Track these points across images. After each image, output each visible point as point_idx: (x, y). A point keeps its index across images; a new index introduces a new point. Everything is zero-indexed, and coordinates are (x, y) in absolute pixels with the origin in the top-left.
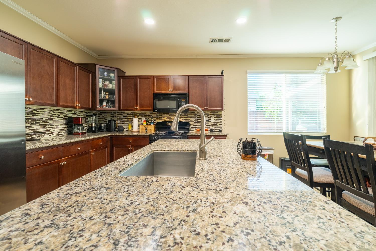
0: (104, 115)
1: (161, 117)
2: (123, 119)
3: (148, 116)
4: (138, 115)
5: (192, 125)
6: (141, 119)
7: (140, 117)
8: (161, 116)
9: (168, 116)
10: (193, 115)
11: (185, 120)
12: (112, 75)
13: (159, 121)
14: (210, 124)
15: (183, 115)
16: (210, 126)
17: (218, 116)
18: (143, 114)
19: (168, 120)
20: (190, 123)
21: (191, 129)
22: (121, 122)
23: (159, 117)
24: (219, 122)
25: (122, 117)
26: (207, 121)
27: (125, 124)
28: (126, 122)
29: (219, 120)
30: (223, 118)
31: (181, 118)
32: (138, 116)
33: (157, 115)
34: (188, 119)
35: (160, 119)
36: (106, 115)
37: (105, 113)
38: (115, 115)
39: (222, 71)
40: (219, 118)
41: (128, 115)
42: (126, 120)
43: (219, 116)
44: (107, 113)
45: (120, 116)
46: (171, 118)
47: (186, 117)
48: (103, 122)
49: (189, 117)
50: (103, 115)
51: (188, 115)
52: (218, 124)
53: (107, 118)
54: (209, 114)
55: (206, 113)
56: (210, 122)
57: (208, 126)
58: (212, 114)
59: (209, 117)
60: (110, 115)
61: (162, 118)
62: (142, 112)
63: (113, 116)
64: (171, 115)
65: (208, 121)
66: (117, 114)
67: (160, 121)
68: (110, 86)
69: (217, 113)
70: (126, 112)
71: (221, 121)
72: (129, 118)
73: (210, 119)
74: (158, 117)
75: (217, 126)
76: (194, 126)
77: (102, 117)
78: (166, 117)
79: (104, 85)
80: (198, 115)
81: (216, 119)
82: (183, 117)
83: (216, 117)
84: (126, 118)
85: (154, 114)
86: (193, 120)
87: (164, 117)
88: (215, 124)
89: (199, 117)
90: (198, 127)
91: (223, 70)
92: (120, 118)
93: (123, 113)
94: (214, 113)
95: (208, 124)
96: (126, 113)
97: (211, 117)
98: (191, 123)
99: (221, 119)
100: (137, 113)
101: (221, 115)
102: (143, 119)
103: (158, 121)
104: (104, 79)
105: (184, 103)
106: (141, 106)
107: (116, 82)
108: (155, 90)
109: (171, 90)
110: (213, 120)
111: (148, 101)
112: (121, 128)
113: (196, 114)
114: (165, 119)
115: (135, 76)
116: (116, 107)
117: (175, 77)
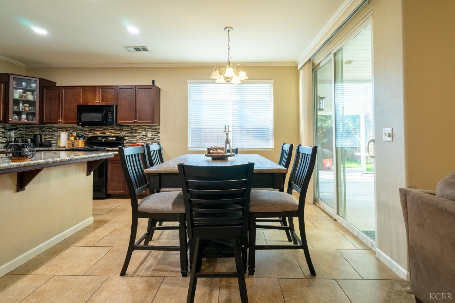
0: (32, 128)
1: (94, 131)
2: (52, 134)
3: (80, 130)
4: (69, 129)
5: (127, 139)
6: (71, 133)
7: (71, 131)
8: (93, 129)
9: (102, 130)
10: (128, 129)
11: (120, 135)
13: (91, 136)
14: (147, 139)
15: (117, 129)
16: (147, 141)
17: (155, 130)
18: (74, 128)
19: (102, 134)
20: (124, 137)
21: (126, 145)
22: (50, 137)
23: (92, 131)
24: (157, 136)
25: (52, 131)
26: (143, 135)
27: (55, 139)
28: (56, 136)
29: (157, 135)
30: (160, 132)
31: (116, 133)
33: (90, 129)
34: (123, 133)
35: (92, 133)
36: (34, 128)
37: (33, 127)
38: (43, 128)
39: (153, 82)
40: (156, 132)
41: (58, 129)
42: (56, 134)
43: (157, 130)
44: (35, 127)
45: (49, 129)
46: (105, 132)
47: (121, 131)
48: (30, 136)
49: (124, 131)
50: (30, 128)
51: (123, 129)
52: (156, 139)
53: (35, 132)
54: (146, 128)
55: (143, 126)
56: (147, 137)
57: (145, 141)
58: (149, 128)
59: (146, 131)
60: (38, 129)
61: (95, 133)
62: (73, 126)
63: (41, 130)
64: (104, 129)
65: (145, 136)
66: (46, 128)
67: (93, 135)
68: (30, 98)
69: (155, 126)
70: (55, 125)
71: (159, 135)
72: (58, 132)
73: (147, 134)
74: (90, 132)
75: (155, 141)
76: (129, 141)
77: (29, 131)
78: (100, 131)
80: (134, 129)
81: (154, 133)
82: (117, 131)
83: (153, 131)
84: (55, 132)
85: (86, 128)
86: (129, 134)
87: (97, 131)
88: (152, 138)
89: (135, 131)
90: (134, 142)
91: (154, 80)
92: (49, 132)
93: (53, 127)
94: (151, 127)
95: (145, 138)
96: (56, 127)
97: (148, 131)
98: (127, 138)
99: (158, 133)
100: (68, 127)
101: (159, 129)
102: (75, 134)
105: (110, 116)
106: (66, 119)
107: (37, 93)
108: (81, 102)
109: (97, 102)
110: (150, 135)
111: (74, 113)
112: (47, 143)
113: (132, 128)
114: (99, 133)
115: (59, 87)
116: (36, 120)
117: (103, 88)
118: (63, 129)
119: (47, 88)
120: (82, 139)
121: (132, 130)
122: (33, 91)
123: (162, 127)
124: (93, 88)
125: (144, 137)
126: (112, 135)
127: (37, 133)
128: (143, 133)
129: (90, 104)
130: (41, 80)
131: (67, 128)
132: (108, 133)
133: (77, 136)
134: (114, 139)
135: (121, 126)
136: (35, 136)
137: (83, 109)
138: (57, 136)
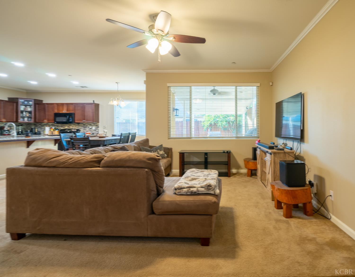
2: (41, 128)
3: (56, 126)
7: (51, 127)
8: (64, 125)
10: (82, 125)
11: (78, 128)
12: (31, 103)
17: (97, 125)
18: (53, 125)
19: (68, 128)
25: (41, 126)
26: (90, 128)
32: (50, 126)
34: (80, 127)
38: (36, 125)
39: (94, 101)
40: (97, 127)
44: (32, 124)
49: (80, 126)
52: (97, 130)
54: (91, 124)
57: (91, 131)
58: (93, 124)
60: (34, 125)
64: (69, 125)
66: (38, 124)
68: (29, 109)
69: (96, 124)
71: (99, 128)
72: (44, 126)
73: (92, 127)
74: (62, 126)
76: (83, 131)
77: (29, 126)
78: (67, 126)
79: (25, 109)
82: (76, 126)
85: (60, 125)
86: (82, 128)
87: (65, 126)
88: (95, 130)
90: (86, 132)
93: (41, 124)
96: (43, 124)
98: (81, 130)
102: (53, 128)
103: (62, 128)
104: (26, 106)
105: (71, 118)
106: (48, 120)
107: (33, 107)
108: (56, 111)
109: (65, 111)
110: (94, 128)
111: (52, 117)
112: (39, 133)
113: (84, 125)
114: (66, 127)
115: (44, 103)
116: (32, 121)
117: (67, 104)
118: (47, 125)
119: (38, 104)
120: (57, 131)
121: (85, 126)
122: (30, 106)
123: (100, 124)
124: (63, 104)
125: (91, 129)
126: (74, 128)
127: (33, 127)
128: (90, 127)
129: (61, 112)
130: (35, 100)
131: (49, 125)
132: (71, 127)
133: (55, 129)
134: (75, 130)
135: (78, 123)
136: (32, 129)
137: (57, 115)
138: (43, 129)
